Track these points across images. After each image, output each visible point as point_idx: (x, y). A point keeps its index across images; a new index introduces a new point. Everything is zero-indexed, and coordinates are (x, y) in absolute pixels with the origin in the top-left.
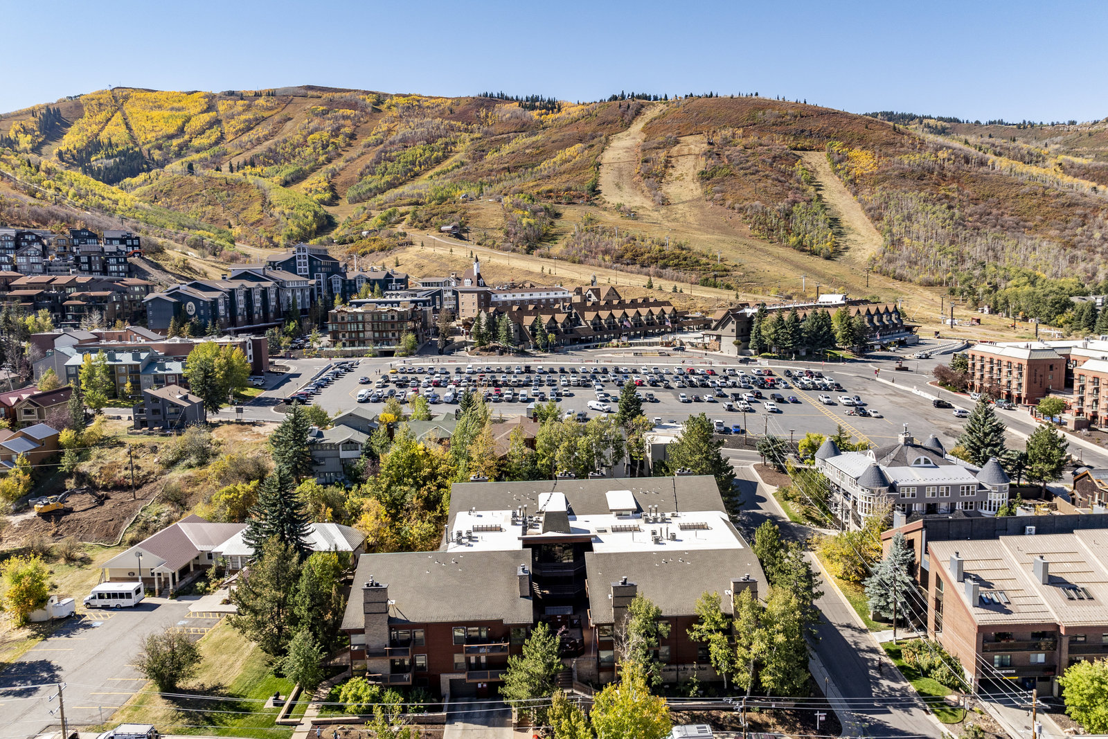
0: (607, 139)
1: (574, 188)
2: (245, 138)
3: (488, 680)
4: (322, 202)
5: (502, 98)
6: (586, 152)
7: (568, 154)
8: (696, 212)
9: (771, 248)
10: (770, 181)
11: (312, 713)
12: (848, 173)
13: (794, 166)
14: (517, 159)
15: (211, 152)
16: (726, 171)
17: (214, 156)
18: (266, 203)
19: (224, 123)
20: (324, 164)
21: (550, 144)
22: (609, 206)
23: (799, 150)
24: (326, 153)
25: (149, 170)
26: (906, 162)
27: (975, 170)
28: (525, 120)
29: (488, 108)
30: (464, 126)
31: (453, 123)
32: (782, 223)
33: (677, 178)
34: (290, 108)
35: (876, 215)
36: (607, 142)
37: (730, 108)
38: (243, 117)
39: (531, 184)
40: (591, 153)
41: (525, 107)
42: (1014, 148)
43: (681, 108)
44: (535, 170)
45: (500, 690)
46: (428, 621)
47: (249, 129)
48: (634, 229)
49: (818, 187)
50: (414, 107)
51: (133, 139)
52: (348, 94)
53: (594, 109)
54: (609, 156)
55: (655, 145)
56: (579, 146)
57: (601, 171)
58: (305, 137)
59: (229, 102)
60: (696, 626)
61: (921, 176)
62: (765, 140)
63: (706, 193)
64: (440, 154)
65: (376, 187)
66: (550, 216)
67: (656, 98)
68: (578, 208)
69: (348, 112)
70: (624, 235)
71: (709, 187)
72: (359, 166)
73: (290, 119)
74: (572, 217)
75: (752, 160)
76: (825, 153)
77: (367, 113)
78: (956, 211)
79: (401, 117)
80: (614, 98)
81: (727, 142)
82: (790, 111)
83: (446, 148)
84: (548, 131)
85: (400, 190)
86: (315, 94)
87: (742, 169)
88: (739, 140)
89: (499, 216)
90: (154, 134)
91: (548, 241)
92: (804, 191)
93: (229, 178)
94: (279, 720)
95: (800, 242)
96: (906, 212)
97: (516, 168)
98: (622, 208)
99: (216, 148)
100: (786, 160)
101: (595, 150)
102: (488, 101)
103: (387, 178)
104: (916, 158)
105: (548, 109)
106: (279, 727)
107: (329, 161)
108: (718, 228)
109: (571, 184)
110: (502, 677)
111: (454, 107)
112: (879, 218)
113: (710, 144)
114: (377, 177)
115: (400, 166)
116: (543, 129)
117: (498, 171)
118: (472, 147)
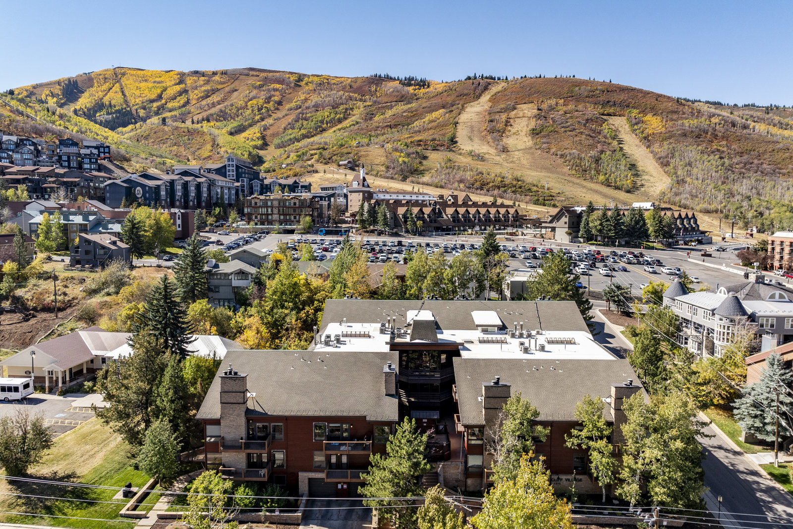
0: (463, 106)
1: (437, 139)
2: (204, 103)
3: (348, 480)
4: (256, 147)
5: (388, 78)
6: (447, 115)
7: (434, 116)
8: (528, 157)
9: (585, 183)
10: (584, 136)
11: (162, 506)
12: (642, 132)
13: (601, 126)
14: (397, 120)
15: (180, 111)
16: (551, 129)
17: (182, 114)
18: (215, 145)
19: (190, 92)
20: (258, 122)
21: (421, 110)
22: (463, 152)
23: (605, 115)
24: (260, 114)
25: (136, 123)
26: (687, 125)
27: (739, 132)
28: (403, 93)
29: (377, 85)
30: (359, 97)
31: (351, 94)
32: (593, 166)
33: (514, 134)
34: (237, 83)
35: (665, 162)
36: (463, 108)
37: (554, 85)
38: (203, 88)
39: (407, 136)
40: (451, 116)
41: (404, 84)
42: (768, 119)
43: (518, 85)
44: (410, 127)
45: (360, 490)
46: (287, 414)
47: (207, 96)
48: (481, 167)
49: (620, 142)
50: (324, 83)
51: (126, 101)
52: (278, 74)
53: (453, 85)
54: (463, 117)
55: (499, 110)
56: (442, 111)
57: (458, 127)
58: (246, 103)
59: (194, 78)
60: (575, 432)
61: (698, 135)
62: (580, 107)
63: (536, 144)
64: (342, 116)
65: (295, 138)
66: (420, 157)
67: (499, 79)
68: (440, 153)
69: (277, 86)
70: (475, 170)
71: (538, 140)
72: (283, 123)
73: (236, 90)
74: (435, 158)
75: (570, 122)
76: (626, 118)
77: (290, 87)
78: (726, 160)
79: (315, 90)
80: (469, 78)
81: (551, 109)
82: (599, 88)
83: (346, 112)
84: (420, 101)
85: (312, 139)
86: (255, 73)
87: (563, 127)
88: (561, 108)
89: (382, 156)
90: (141, 99)
91: (418, 175)
92: (609, 144)
93: (190, 127)
94: (123, 512)
95: (607, 180)
96: (687, 160)
97: (396, 126)
98: (473, 154)
99: (184, 109)
100: (596, 122)
101: (454, 114)
102: (377, 80)
103: (303, 131)
104: (694, 122)
105: (420, 86)
106: (121, 519)
107: (262, 119)
108: (545, 169)
109: (436, 136)
110: (363, 476)
111: (353, 84)
112: (667, 164)
113: (539, 109)
114: (296, 131)
115: (313, 124)
116: (417, 99)
117: (383, 128)
118: (365, 112)
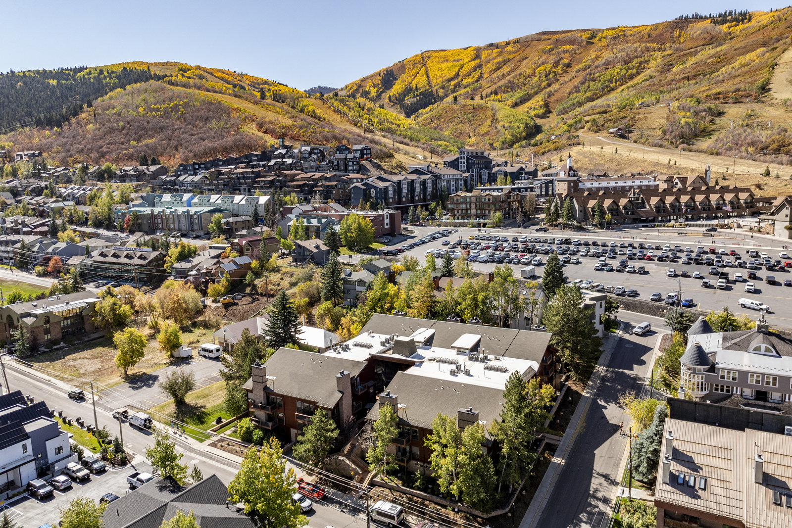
1: (743, 89)
2: (495, 75)
4: (537, 116)
5: (696, 18)
6: (767, 54)
7: (748, 58)
14: (698, 69)
15: (472, 87)
17: (473, 90)
18: (494, 120)
19: (483, 66)
20: (544, 88)
21: (732, 52)
22: (776, 102)
24: (547, 80)
25: (434, 103)
28: (714, 34)
29: (681, 29)
30: (658, 46)
31: (648, 45)
34: (528, 50)
38: (496, 61)
39: (704, 89)
40: (772, 55)
41: (716, 23)
44: (713, 76)
47: (499, 68)
50: (620, 36)
52: (570, 34)
56: (762, 50)
57: (776, 71)
58: (535, 70)
59: (489, 51)
64: (634, 71)
65: (578, 102)
66: (712, 115)
68: (743, 106)
69: (568, 47)
70: (776, 127)
72: (569, 87)
73: (526, 58)
74: (735, 114)
77: (582, 47)
79: (608, 46)
83: (640, 66)
84: (733, 42)
85: (595, 102)
86: (546, 37)
89: (663, 117)
90: (441, 79)
91: (704, 137)
93: (477, 104)
94: (208, 431)
97: (695, 76)
98: (788, 103)
99: (476, 84)
101: (775, 53)
102: (683, 23)
103: (588, 94)
105: (738, 21)
107: (549, 85)
109: (742, 86)
111: (652, 32)
114: (581, 94)
115: (600, 85)
116: (731, 39)
117: (679, 81)
118: (662, 63)
